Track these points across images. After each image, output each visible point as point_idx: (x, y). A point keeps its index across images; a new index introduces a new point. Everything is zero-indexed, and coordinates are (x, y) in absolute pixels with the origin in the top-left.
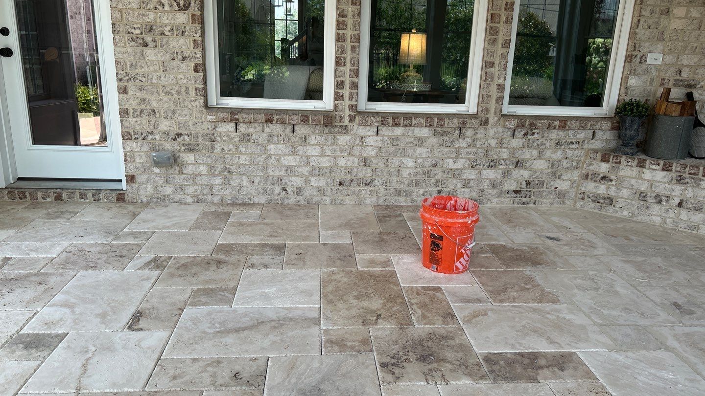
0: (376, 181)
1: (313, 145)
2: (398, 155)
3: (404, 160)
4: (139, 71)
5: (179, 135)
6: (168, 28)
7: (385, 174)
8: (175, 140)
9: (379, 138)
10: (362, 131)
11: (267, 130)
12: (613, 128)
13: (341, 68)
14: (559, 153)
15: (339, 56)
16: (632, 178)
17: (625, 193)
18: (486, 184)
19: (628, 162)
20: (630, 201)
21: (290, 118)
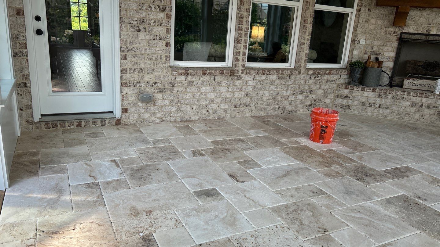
0: (252, 104)
1: (223, 86)
2: (262, 90)
3: (264, 92)
4: (135, 46)
5: (155, 83)
6: (153, 21)
7: (256, 100)
8: (152, 86)
9: (255, 81)
10: (247, 78)
11: (202, 79)
12: (348, 74)
13: (239, 45)
14: (327, 86)
15: (239, 38)
16: (359, 96)
17: (356, 103)
18: (298, 102)
19: (357, 89)
20: (358, 107)
21: (215, 72)
